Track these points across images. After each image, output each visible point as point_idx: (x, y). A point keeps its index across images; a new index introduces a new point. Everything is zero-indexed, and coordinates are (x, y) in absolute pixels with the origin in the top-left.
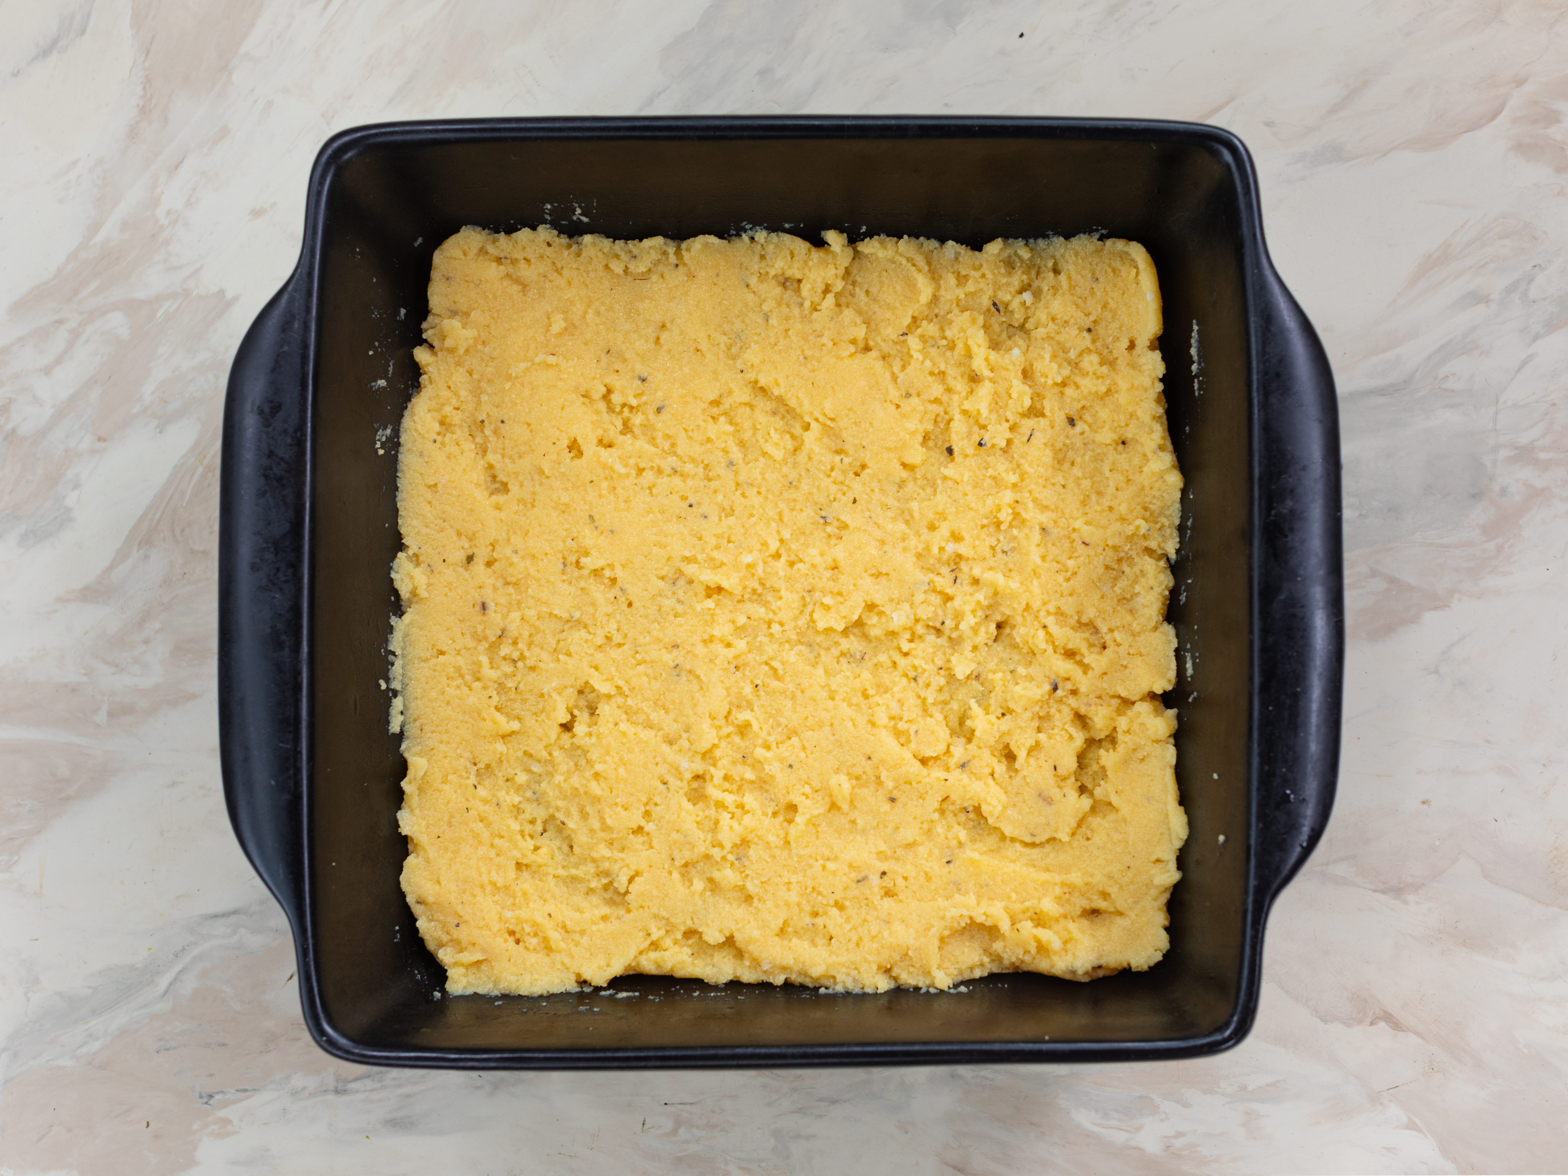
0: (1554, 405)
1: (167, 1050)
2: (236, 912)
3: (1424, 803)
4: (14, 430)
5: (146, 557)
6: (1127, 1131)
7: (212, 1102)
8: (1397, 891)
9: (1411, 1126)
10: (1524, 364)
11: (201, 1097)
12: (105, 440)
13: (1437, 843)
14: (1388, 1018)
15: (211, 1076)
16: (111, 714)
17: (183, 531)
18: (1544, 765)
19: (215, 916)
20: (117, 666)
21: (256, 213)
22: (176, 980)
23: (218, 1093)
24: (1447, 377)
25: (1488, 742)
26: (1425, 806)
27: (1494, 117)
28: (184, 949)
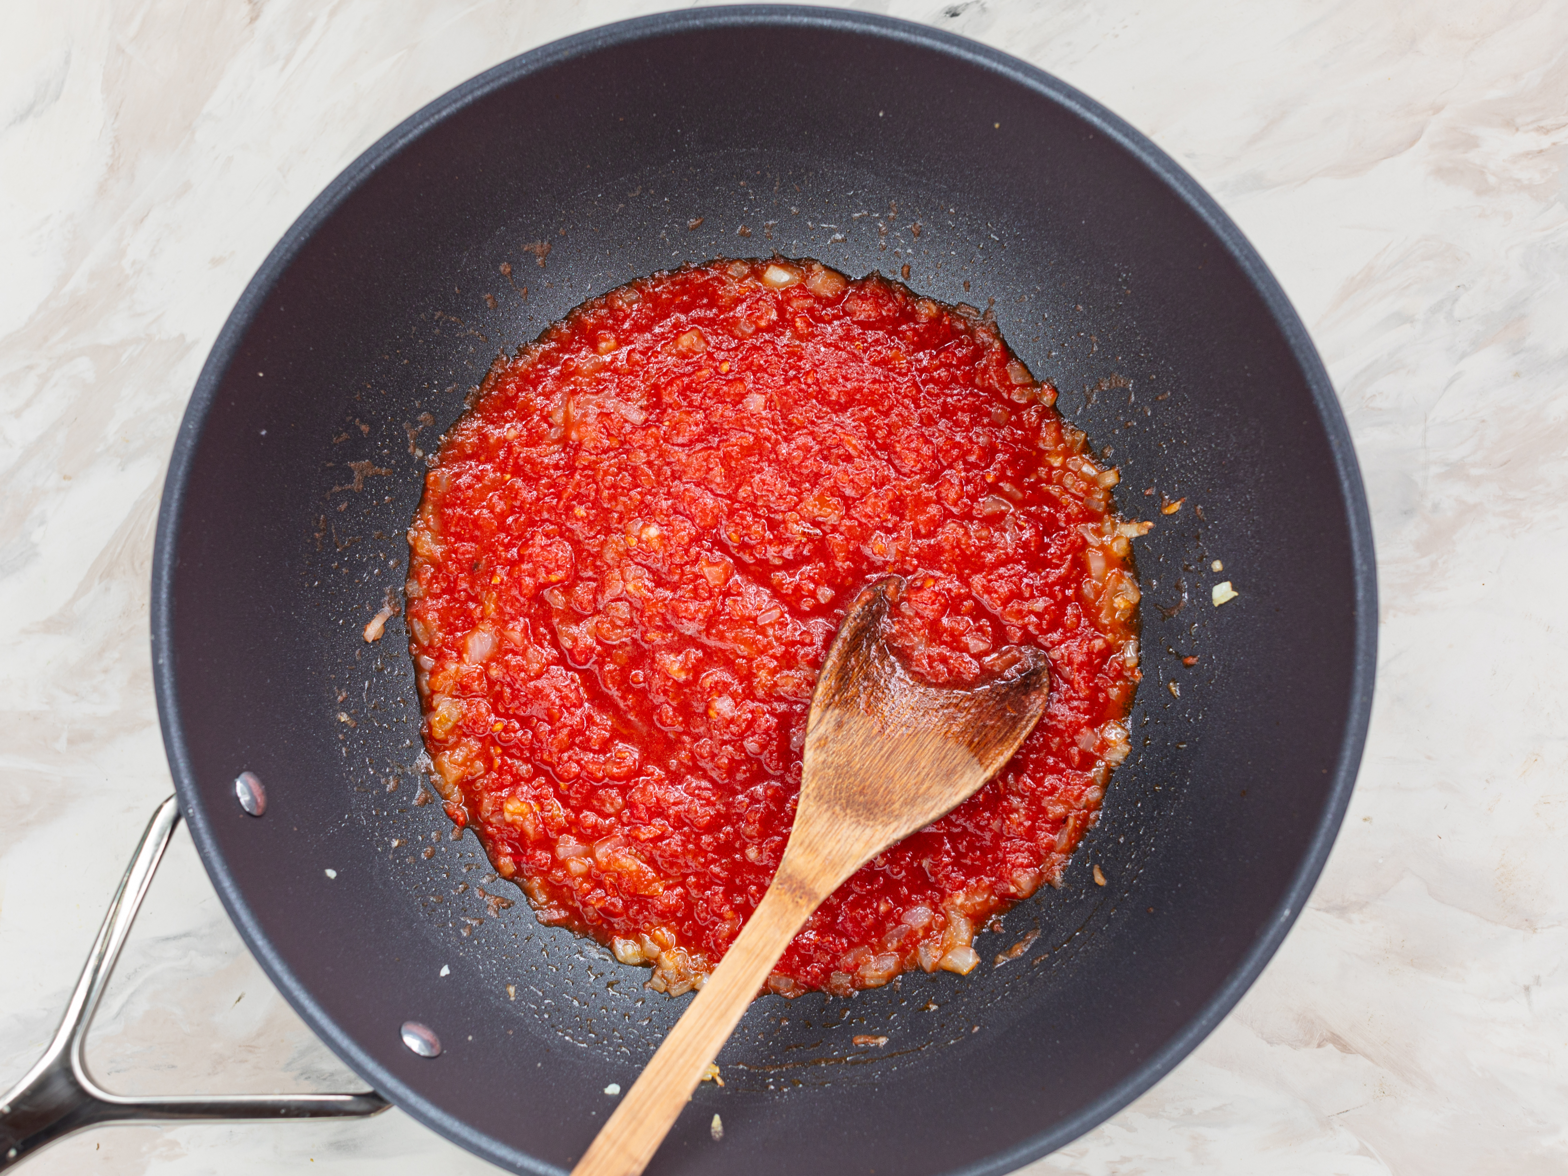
0: (1483, 421)
1: (118, 1072)
2: (186, 935)
3: (1365, 820)
5: (107, 589)
6: (1071, 1156)
8: (1341, 909)
9: (1363, 1151)
10: (1451, 382)
12: (70, 478)
13: (1381, 861)
14: (1336, 1040)
16: (71, 742)
17: (142, 563)
18: (1487, 781)
19: (167, 939)
20: (77, 695)
21: (216, 262)
22: (128, 1002)
24: (1374, 396)
25: (1429, 758)
26: (1367, 823)
27: (1413, 142)
28: (136, 971)
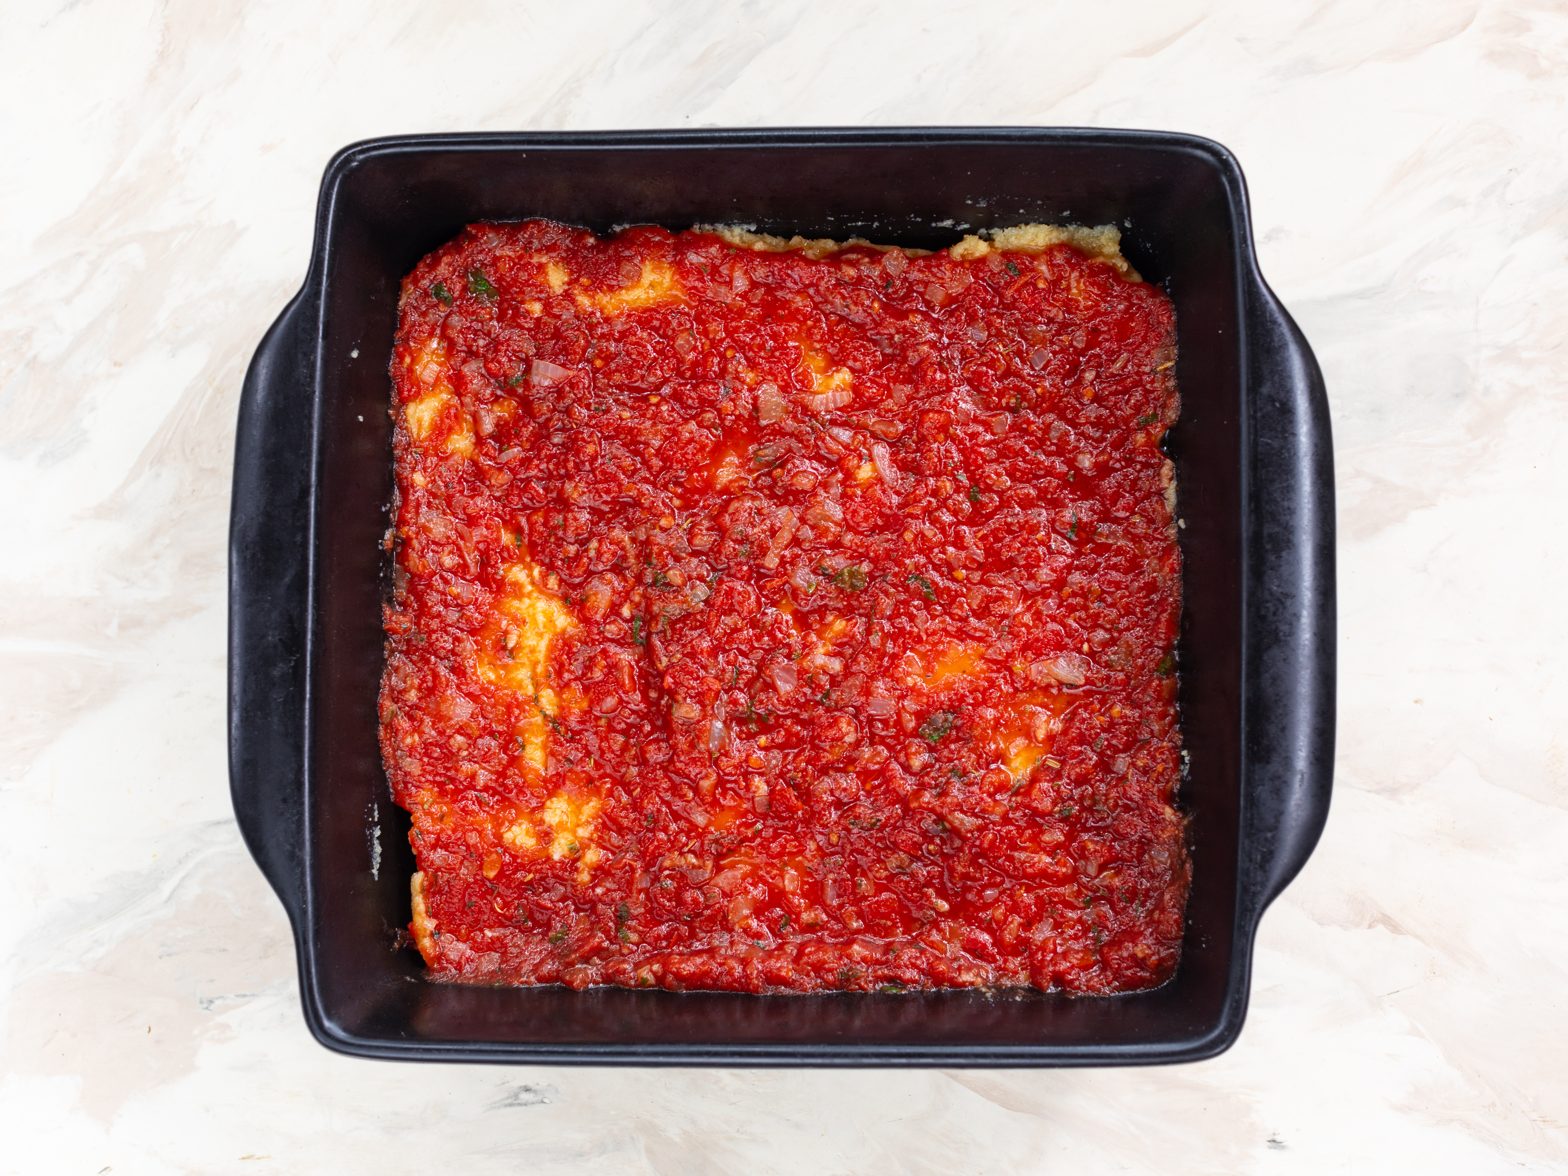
0: (1535, 304)
1: (169, 955)
3: (1416, 702)
4: (35, 357)
5: (158, 475)
7: (212, 1007)
8: (1392, 791)
9: (1414, 1032)
10: (1503, 265)
11: (201, 1002)
12: (120, 365)
13: (1432, 743)
14: (1386, 920)
15: (212, 981)
16: (122, 627)
17: (192, 450)
18: (1538, 663)
19: (218, 823)
20: (128, 580)
21: (266, 149)
22: (179, 886)
23: (218, 998)
24: (1426, 279)
25: (1480, 640)
26: (1418, 705)
27: (1465, 27)
28: (187, 855)
